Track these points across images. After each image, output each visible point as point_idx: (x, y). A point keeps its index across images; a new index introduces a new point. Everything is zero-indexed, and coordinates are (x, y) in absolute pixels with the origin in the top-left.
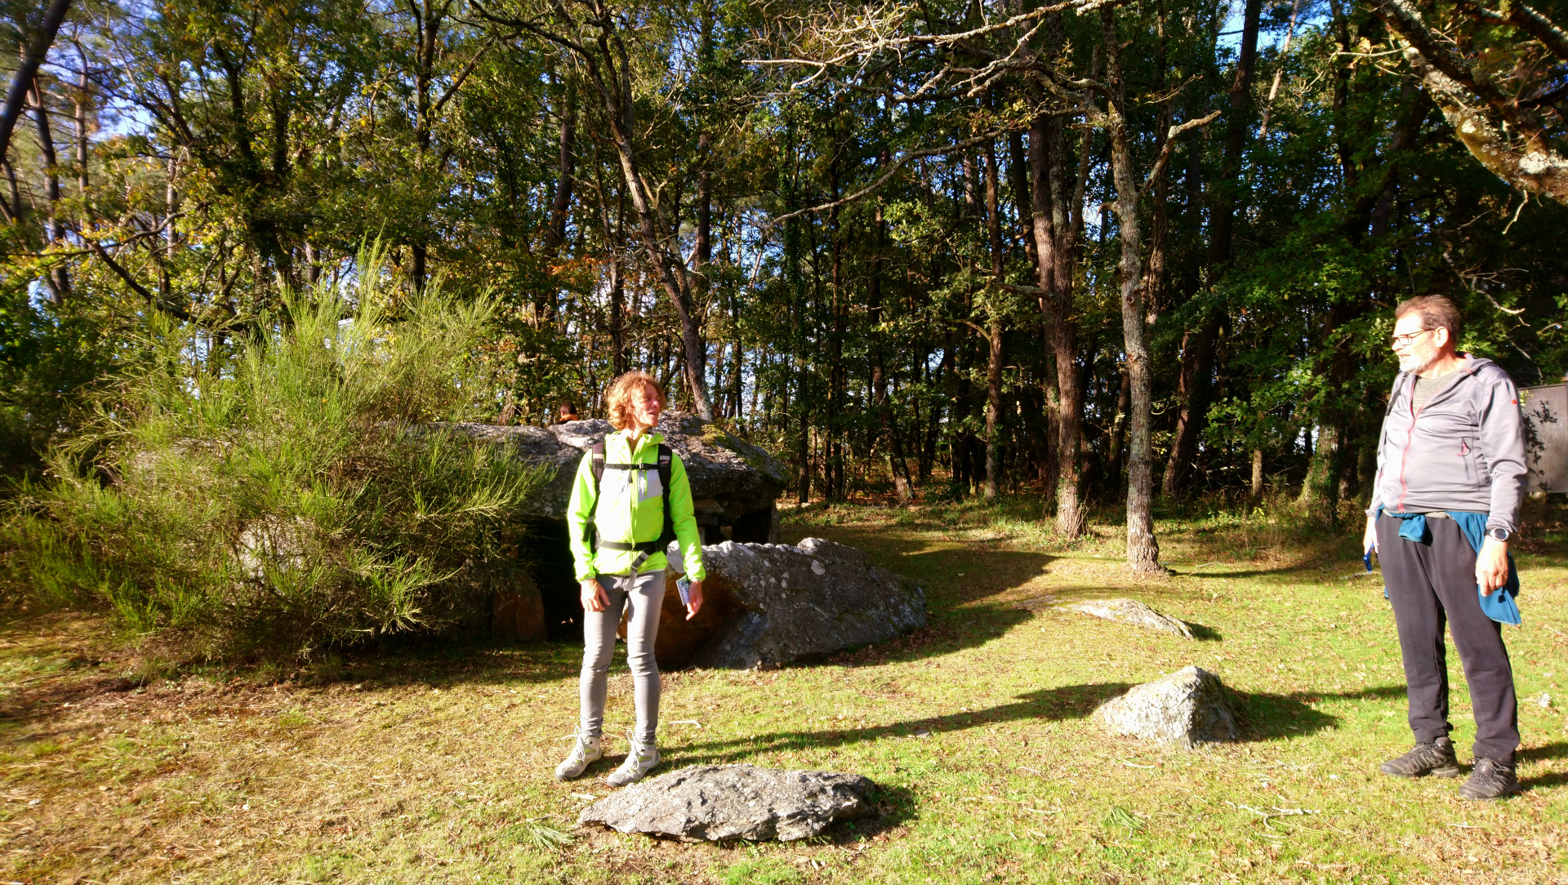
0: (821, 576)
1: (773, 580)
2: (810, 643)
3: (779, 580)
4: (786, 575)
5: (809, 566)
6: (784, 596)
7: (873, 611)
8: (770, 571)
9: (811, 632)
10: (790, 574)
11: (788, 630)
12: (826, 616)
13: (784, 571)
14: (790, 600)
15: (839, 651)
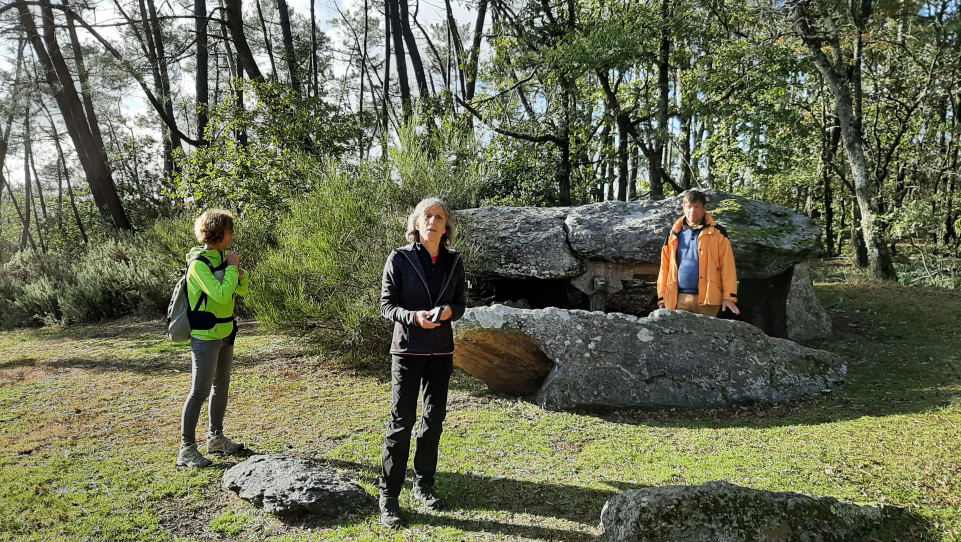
0: (647, 343)
1: (580, 341)
2: (595, 397)
3: (587, 341)
4: (598, 338)
5: (636, 332)
6: (587, 355)
7: (705, 379)
8: (579, 334)
9: (602, 388)
10: (604, 337)
11: (576, 383)
12: (633, 376)
13: (598, 335)
14: (593, 358)
15: (631, 408)
